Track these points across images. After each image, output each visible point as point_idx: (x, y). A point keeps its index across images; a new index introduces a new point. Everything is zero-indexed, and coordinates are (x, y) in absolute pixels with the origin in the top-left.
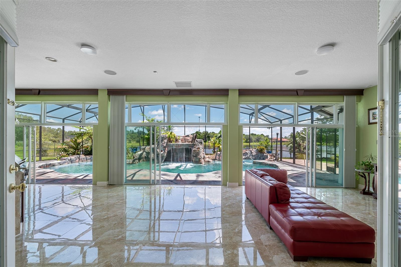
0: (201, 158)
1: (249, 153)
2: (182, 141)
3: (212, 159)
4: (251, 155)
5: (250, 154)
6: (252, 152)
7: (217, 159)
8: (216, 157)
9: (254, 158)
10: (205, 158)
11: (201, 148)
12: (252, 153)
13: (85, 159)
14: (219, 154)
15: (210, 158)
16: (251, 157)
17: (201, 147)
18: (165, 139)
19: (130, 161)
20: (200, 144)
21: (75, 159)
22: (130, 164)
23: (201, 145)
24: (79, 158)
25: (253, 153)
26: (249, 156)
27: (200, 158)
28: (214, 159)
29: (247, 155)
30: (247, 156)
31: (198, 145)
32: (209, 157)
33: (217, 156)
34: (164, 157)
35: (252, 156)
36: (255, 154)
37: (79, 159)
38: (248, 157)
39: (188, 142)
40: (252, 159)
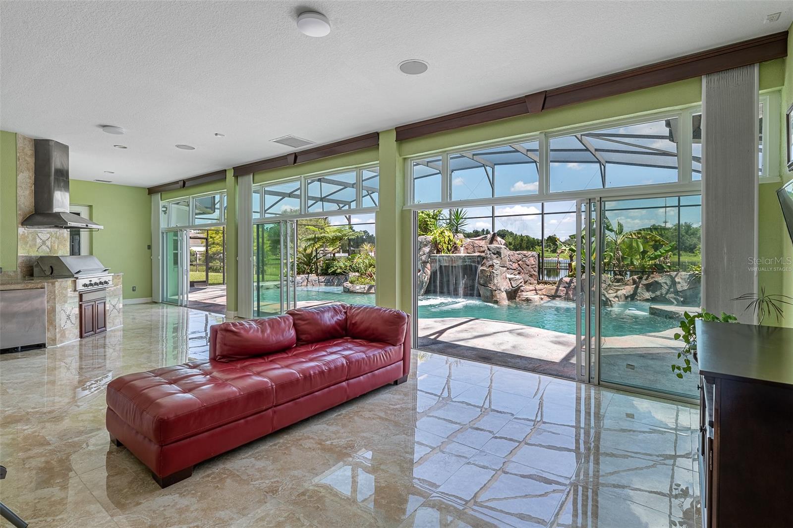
0: (496, 291)
1: (666, 283)
2: (467, 249)
3: (547, 296)
4: (672, 290)
5: (670, 288)
6: (677, 280)
7: (560, 297)
8: (557, 290)
9: (682, 299)
10: (523, 291)
11: (496, 266)
12: (674, 283)
13: (317, 282)
14: (566, 283)
15: (539, 292)
16: (670, 296)
17: (498, 262)
18: (426, 245)
19: (364, 288)
20: (495, 256)
21: (301, 281)
23: (497, 257)
24: (307, 279)
25: (679, 283)
26: (664, 291)
27: (494, 288)
28: (552, 296)
29: (661, 289)
30: (658, 293)
31: (492, 259)
32: (536, 290)
33: (560, 288)
34: (424, 284)
35: (676, 292)
36: (686, 288)
37: (308, 281)
38: (662, 294)
39: (479, 252)
40: (676, 303)
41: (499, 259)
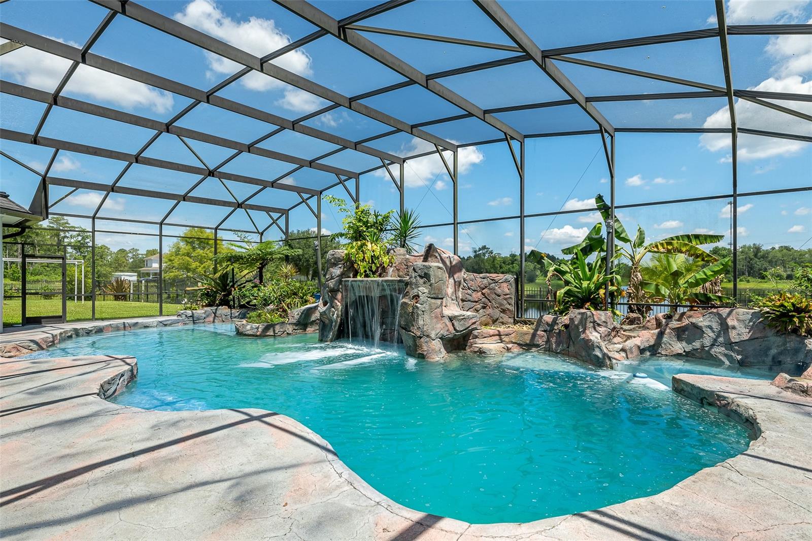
0: (421, 337)
1: (710, 327)
3: (519, 344)
4: (721, 339)
5: (718, 336)
6: (730, 322)
7: (537, 346)
8: (534, 335)
9: (739, 357)
11: (422, 298)
12: (725, 327)
13: (229, 317)
14: (547, 324)
15: (506, 339)
16: (718, 351)
17: (426, 291)
20: (421, 281)
21: (204, 316)
22: (257, 336)
23: (424, 283)
24: (215, 314)
25: (734, 328)
26: (707, 342)
27: (419, 334)
28: (526, 345)
29: (702, 337)
30: (697, 344)
31: (417, 286)
32: (499, 335)
33: (539, 333)
34: (334, 324)
35: (729, 345)
36: (746, 337)
37: (215, 316)
38: (703, 347)
40: (727, 363)
41: (427, 285)
